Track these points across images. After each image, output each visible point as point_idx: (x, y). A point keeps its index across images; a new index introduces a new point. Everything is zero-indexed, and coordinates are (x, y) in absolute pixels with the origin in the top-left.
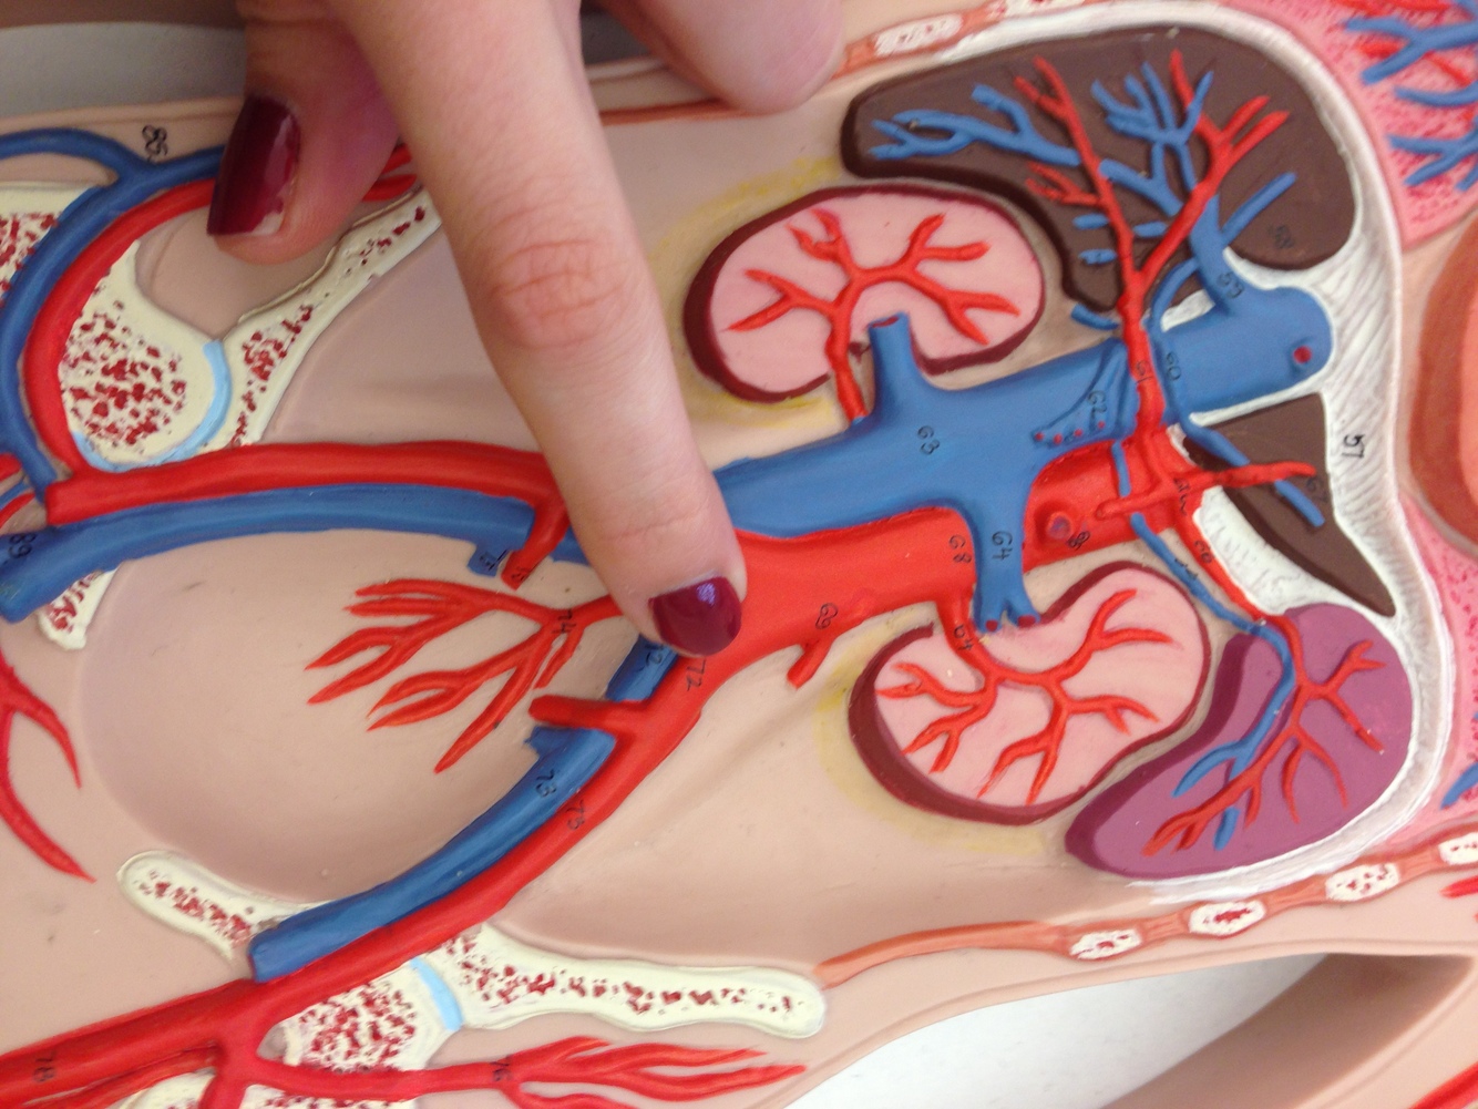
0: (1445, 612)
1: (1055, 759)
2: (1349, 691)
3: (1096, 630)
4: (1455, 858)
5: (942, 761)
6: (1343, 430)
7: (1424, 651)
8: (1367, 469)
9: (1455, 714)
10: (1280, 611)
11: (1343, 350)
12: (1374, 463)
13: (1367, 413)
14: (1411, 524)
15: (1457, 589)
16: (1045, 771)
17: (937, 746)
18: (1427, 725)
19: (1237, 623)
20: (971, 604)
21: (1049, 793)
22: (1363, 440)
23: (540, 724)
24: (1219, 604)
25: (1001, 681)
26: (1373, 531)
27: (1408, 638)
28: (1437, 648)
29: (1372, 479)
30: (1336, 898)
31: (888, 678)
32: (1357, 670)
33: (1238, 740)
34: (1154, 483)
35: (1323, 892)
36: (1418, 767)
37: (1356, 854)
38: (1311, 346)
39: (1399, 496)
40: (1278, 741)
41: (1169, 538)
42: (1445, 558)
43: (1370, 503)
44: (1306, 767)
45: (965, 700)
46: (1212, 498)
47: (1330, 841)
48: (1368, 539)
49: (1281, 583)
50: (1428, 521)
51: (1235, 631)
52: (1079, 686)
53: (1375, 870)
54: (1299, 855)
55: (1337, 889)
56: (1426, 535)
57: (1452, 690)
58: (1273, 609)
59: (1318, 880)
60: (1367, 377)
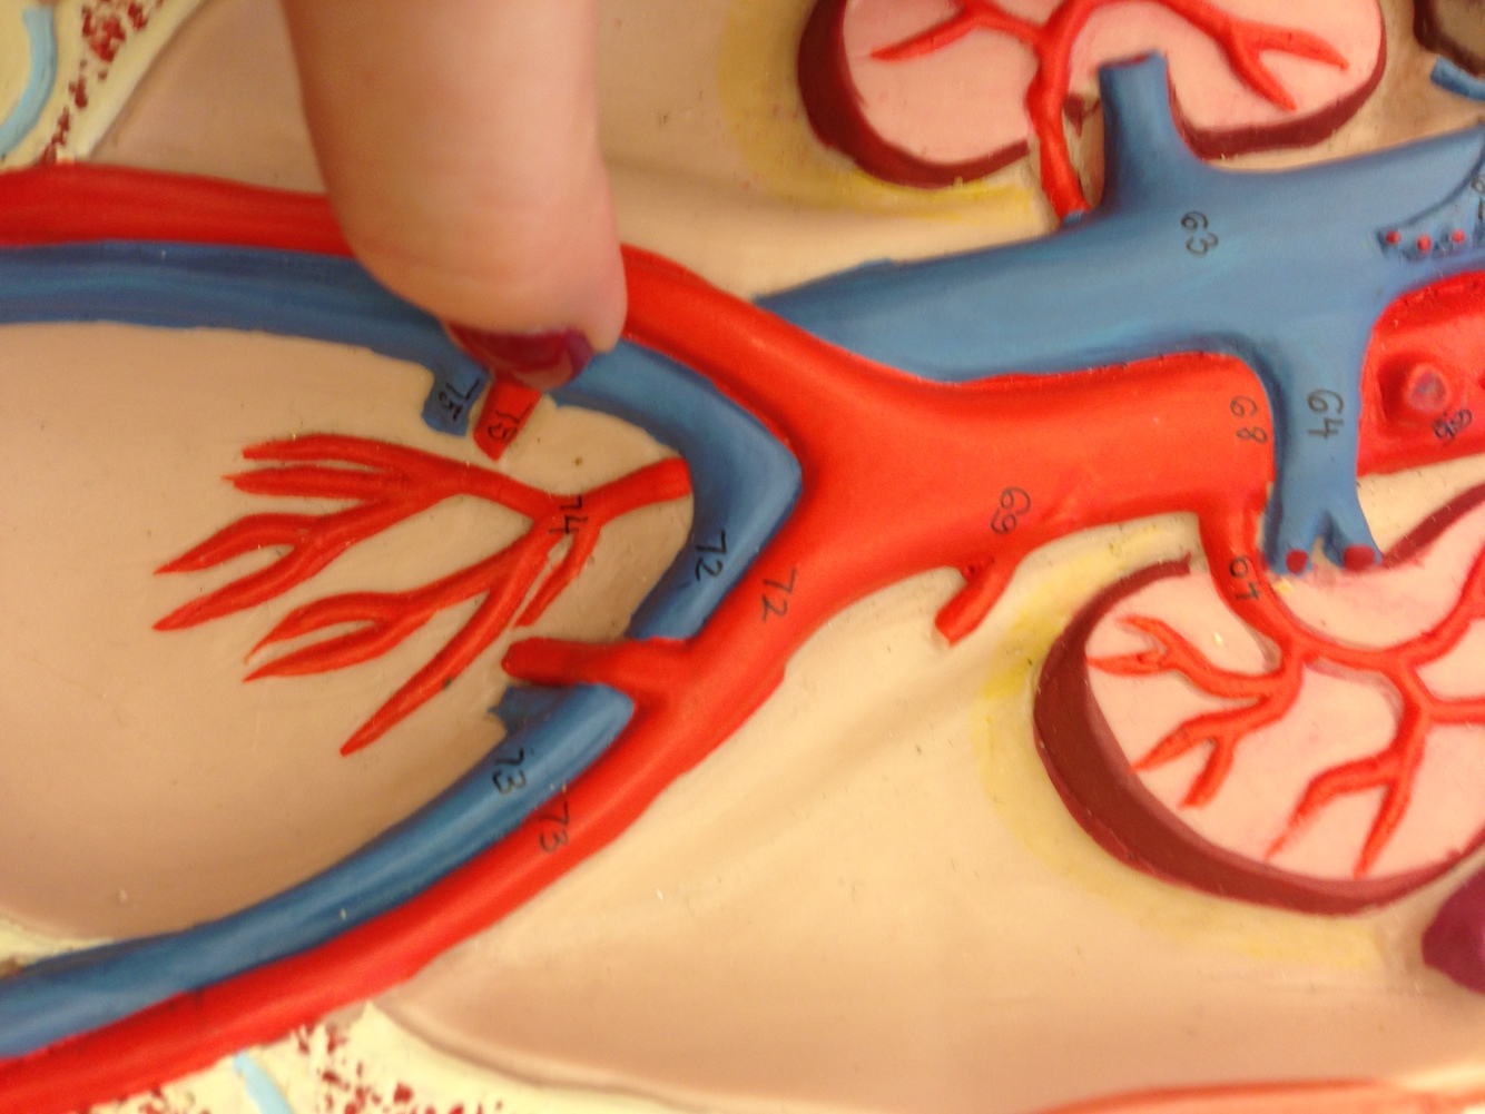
1: (1407, 799)
5: (1203, 787)
16: (1390, 817)
20: (1260, 523)
21: (1396, 858)
23: (516, 682)
25: (1309, 658)
31: (1107, 639)
45: (1248, 686)
52: (1447, 676)
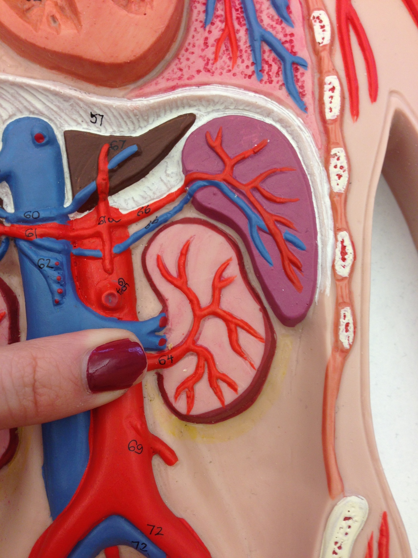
0: (199, 85)
1: (242, 321)
2: (232, 151)
3: (175, 282)
4: (336, 111)
5: (232, 386)
6: (87, 123)
7: (217, 103)
8: (110, 115)
9: (256, 92)
10: (183, 176)
11: (42, 114)
12: (107, 110)
13: (78, 108)
14: (146, 95)
15: (186, 77)
16: (248, 328)
17: (224, 387)
18: (258, 111)
19: (186, 202)
21: (260, 329)
22: (93, 114)
24: (174, 208)
25: (194, 342)
26: (146, 118)
27: (209, 109)
28: (216, 96)
29: (116, 113)
30: (345, 187)
31: (181, 405)
32: (221, 144)
33: (247, 221)
34: (98, 235)
35: (339, 195)
36: (281, 121)
37: (322, 168)
38: (37, 131)
39: (129, 99)
40: (252, 199)
41: (134, 229)
42: (168, 80)
43: (129, 117)
44: (268, 186)
46: (114, 202)
47: (312, 182)
48: (151, 121)
49: (169, 172)
50: (145, 84)
51: (190, 204)
52: (205, 299)
53: (333, 161)
54: (316, 202)
55: (340, 186)
56: (152, 88)
57: (242, 91)
58: (182, 180)
59: (332, 195)
60: (58, 104)
